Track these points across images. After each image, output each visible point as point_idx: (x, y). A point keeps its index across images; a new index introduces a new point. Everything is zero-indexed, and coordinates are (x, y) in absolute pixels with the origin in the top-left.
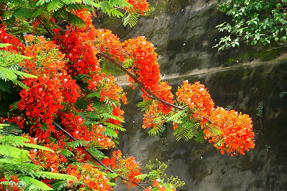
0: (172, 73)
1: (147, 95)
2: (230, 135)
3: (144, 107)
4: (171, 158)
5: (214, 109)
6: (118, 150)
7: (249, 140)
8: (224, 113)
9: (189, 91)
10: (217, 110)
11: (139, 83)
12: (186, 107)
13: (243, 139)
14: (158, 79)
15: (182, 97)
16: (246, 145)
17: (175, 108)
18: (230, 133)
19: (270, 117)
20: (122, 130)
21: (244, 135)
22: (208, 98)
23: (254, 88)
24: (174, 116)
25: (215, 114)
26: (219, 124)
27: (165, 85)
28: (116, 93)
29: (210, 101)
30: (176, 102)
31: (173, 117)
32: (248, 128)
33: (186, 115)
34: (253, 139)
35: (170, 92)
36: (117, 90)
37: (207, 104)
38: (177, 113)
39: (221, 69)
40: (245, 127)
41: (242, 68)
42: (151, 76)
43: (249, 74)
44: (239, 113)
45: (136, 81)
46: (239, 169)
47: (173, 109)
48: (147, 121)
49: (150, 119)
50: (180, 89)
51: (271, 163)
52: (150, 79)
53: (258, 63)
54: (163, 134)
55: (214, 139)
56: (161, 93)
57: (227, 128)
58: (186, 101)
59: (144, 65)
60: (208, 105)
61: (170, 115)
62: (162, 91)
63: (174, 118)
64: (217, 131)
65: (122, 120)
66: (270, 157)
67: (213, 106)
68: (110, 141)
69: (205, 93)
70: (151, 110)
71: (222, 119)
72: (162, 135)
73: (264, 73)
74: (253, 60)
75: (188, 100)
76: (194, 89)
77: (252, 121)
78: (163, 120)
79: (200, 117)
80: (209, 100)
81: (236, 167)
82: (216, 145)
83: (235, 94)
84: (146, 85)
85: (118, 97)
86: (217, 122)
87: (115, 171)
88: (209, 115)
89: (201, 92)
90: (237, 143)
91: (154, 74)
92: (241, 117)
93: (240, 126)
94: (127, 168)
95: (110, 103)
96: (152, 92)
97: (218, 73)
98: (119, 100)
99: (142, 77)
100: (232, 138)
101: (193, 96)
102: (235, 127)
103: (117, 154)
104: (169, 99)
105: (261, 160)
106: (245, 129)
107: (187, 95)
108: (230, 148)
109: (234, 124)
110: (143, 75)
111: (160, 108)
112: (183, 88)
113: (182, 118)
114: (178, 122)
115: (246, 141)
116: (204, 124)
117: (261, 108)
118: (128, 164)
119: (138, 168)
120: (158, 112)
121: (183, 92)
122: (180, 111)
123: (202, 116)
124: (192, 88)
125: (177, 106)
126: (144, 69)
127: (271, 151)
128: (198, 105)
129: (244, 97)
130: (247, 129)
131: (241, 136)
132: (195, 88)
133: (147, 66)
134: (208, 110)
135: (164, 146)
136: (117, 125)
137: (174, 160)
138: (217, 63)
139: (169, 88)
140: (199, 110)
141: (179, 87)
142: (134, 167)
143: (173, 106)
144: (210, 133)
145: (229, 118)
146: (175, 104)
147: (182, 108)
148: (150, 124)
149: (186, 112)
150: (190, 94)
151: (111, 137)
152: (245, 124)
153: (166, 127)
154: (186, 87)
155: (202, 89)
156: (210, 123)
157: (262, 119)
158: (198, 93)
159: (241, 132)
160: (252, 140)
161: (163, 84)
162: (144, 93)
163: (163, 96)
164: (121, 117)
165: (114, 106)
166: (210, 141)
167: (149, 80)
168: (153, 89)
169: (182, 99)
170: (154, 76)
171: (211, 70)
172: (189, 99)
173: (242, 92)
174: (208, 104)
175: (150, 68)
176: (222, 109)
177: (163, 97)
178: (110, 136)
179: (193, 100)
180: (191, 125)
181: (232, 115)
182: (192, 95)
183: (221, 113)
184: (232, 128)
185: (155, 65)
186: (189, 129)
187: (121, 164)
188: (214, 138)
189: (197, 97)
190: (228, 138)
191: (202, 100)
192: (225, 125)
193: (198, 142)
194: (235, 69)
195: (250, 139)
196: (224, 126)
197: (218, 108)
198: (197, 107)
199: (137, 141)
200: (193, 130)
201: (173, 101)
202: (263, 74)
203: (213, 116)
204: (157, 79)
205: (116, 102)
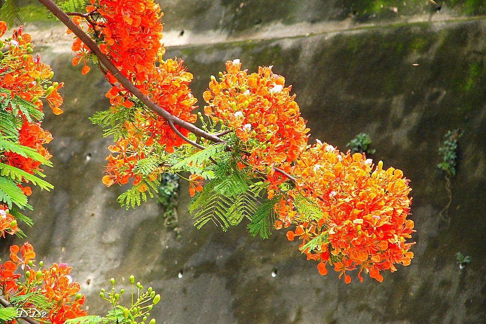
0: (208, 28)
1: (121, 94)
2: (346, 223)
3: (110, 126)
4: (187, 270)
5: (308, 147)
6: (25, 244)
7: (397, 241)
8: (335, 161)
9: (239, 92)
10: (315, 150)
11: (101, 57)
12: (228, 136)
13: (382, 237)
14: (156, 51)
15: (219, 105)
16: (387, 254)
17: (198, 135)
18: (345, 218)
19: (476, 175)
20: (45, 185)
21: (385, 227)
22: (293, 115)
23: (435, 90)
24: (193, 158)
25: (309, 160)
26: (318, 191)
27: (174, 70)
28: (34, 83)
29: (297, 122)
30: (202, 118)
31: (188, 160)
32: (398, 207)
33: (227, 157)
34: (408, 240)
35: (187, 88)
36: (36, 74)
37: (288, 130)
38: (203, 149)
39: (347, 28)
40: (391, 204)
41: (406, 29)
42: (137, 41)
43: (425, 49)
44: (375, 162)
45: (94, 51)
46: (376, 314)
47: (192, 137)
48: (117, 166)
49: (125, 161)
50: (214, 82)
51: (468, 304)
52: (133, 49)
53: (454, 19)
54: (169, 201)
55: (301, 231)
56: (161, 91)
57: (339, 204)
58: (229, 118)
59: (119, 9)
60: (290, 134)
61: (184, 153)
62: (164, 87)
63: (194, 163)
64: (311, 208)
65: (45, 159)
66: (467, 286)
67: (305, 136)
68: (4, 217)
69: (284, 99)
70: (129, 135)
71: (327, 178)
72: (166, 204)
73: (469, 47)
74: (439, 9)
75: (236, 114)
76: (255, 84)
77: (411, 189)
78: (161, 165)
79: (266, 165)
80: (293, 120)
81: (369, 310)
82: (303, 248)
83: (381, 101)
84: (120, 64)
85: (37, 92)
86: (312, 185)
87: (12, 299)
88: (293, 163)
89: (275, 95)
90: (362, 246)
91: (145, 36)
92: (380, 173)
93: (375, 199)
94: (47, 296)
95: (14, 108)
96: (135, 86)
97: (337, 40)
98: (39, 101)
99: (111, 42)
100: (351, 232)
101: (251, 105)
102: (362, 203)
103: (21, 254)
104: (183, 110)
105: (441, 296)
106: (389, 209)
107: (234, 103)
108: (344, 259)
109: (360, 194)
110: (113, 37)
111: (157, 132)
112: (224, 80)
113: (216, 164)
114: (204, 176)
115: (389, 243)
116: (275, 186)
117: (451, 146)
118: (50, 285)
119: (78, 298)
120: (151, 144)
121: (224, 91)
122: (211, 146)
123: (271, 163)
124: (250, 83)
125: (203, 131)
126: (119, 18)
127: (470, 272)
128: (263, 133)
129: (407, 111)
130: (394, 210)
131: (375, 228)
132: (258, 82)
133: (129, 11)
134: (289, 150)
135: (169, 235)
136: (31, 173)
137: (196, 276)
138: (336, 10)
139: (184, 79)
140: (264, 146)
141: (213, 77)
142: (67, 294)
143: (192, 131)
144: (292, 214)
145: (347, 176)
146: (198, 124)
147: (218, 136)
148: (125, 174)
149: (227, 149)
150: (241, 99)
151: (10, 203)
152: (391, 194)
153: (178, 180)
154: (233, 78)
155: (278, 88)
156: (292, 184)
157: (453, 179)
158: (265, 97)
159: (377, 218)
160: (405, 243)
161: (169, 64)
162: (113, 85)
163: (167, 100)
164: (43, 149)
165: (24, 117)
166: (291, 237)
167: (131, 51)
168: (140, 76)
169: (220, 111)
170: (145, 42)
171: (319, 28)
172: (240, 114)
173: (402, 97)
174: (291, 131)
175: (134, 19)
176: (330, 148)
177: (167, 103)
178: (5, 202)
179: (250, 118)
180: (239, 188)
181: (355, 167)
182: (247, 102)
183: (327, 158)
184: (353, 203)
185: (148, 11)
186: (232, 197)
187: (31, 283)
188: (302, 226)
189: (262, 110)
190: (339, 232)
191: (274, 118)
192: (334, 193)
193: (254, 235)
194: (386, 32)
195: (402, 238)
196: (330, 195)
197: (318, 145)
198: (260, 138)
199: (93, 215)
200: (242, 201)
201: (195, 115)
202: (465, 53)
203: (303, 165)
204: (153, 50)
205: (30, 108)
